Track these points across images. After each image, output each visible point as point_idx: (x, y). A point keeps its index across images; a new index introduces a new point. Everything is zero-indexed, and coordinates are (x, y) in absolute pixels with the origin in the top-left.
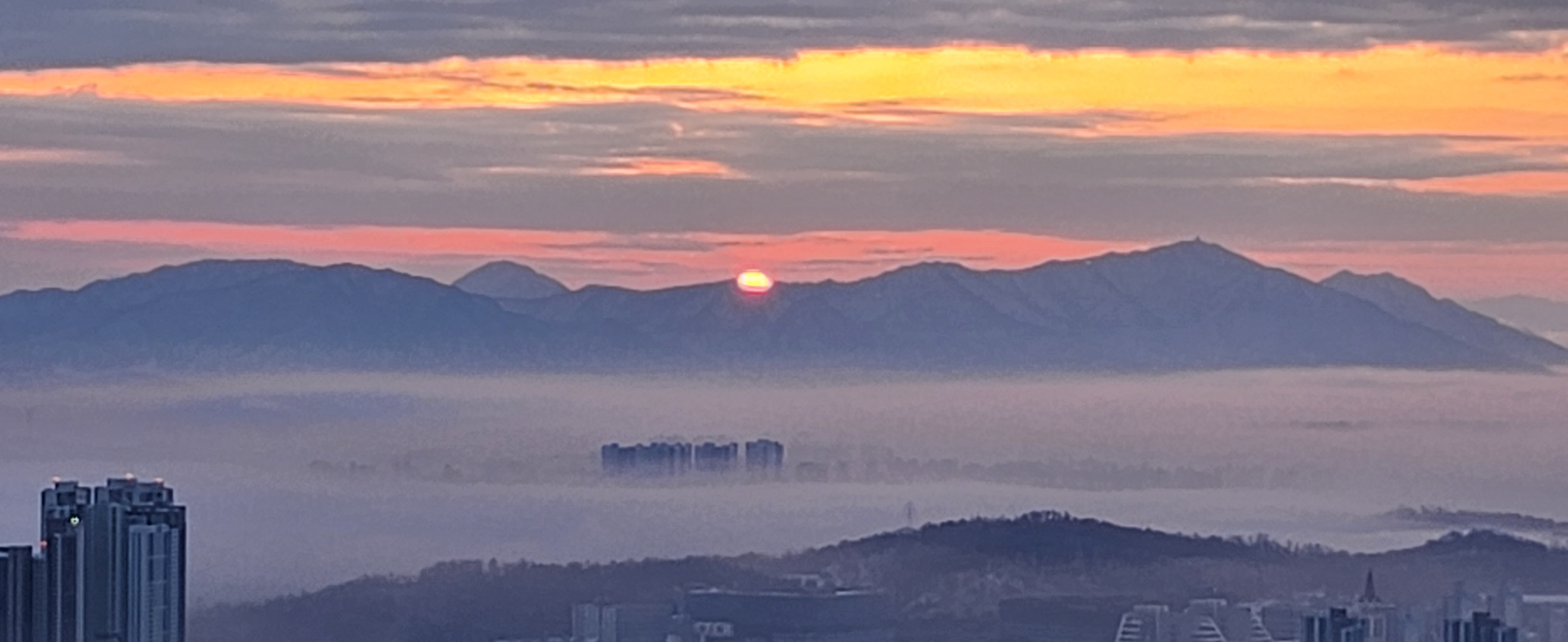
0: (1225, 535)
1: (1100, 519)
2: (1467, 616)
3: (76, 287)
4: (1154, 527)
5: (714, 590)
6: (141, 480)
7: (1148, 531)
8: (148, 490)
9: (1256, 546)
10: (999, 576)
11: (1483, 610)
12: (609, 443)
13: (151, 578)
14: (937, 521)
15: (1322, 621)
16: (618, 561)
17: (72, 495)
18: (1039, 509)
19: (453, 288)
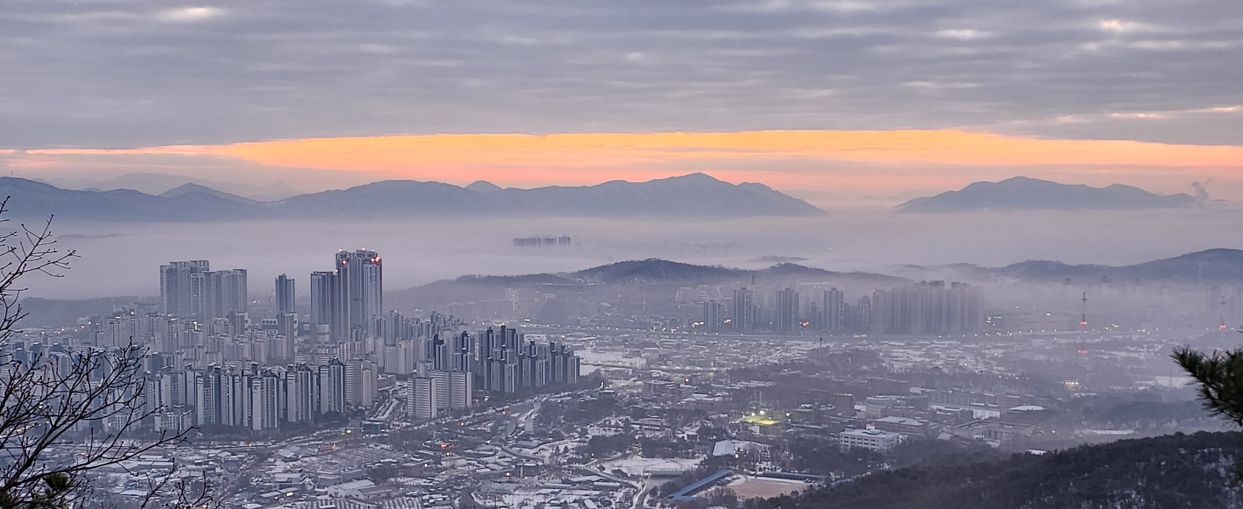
0: (708, 265)
1: (670, 261)
2: (783, 289)
3: (346, 189)
4: (687, 263)
5: (549, 284)
6: (367, 250)
7: (685, 264)
8: (369, 254)
9: (719, 268)
10: (638, 278)
11: (788, 287)
12: (516, 238)
13: (371, 281)
14: (619, 262)
15: (739, 291)
16: (519, 275)
17: (345, 255)
18: (650, 257)
19: (465, 189)
